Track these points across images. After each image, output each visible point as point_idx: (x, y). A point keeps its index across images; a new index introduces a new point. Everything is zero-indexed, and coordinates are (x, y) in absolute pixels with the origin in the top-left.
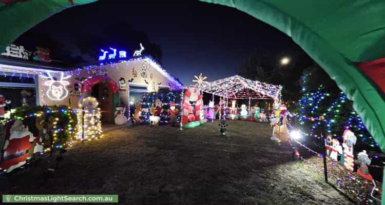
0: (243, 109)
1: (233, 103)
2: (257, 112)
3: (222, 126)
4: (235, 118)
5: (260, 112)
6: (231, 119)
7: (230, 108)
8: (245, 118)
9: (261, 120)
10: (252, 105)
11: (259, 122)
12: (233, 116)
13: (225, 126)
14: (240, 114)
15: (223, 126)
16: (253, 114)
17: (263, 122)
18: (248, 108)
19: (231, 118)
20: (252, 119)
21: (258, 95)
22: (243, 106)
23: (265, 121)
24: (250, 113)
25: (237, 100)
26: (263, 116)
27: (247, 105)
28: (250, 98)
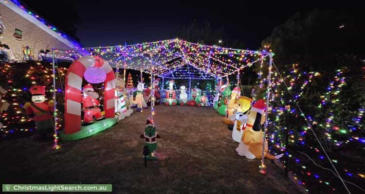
0: (182, 91)
1: (170, 85)
2: (198, 94)
3: (148, 140)
4: (173, 103)
5: (202, 95)
6: (169, 105)
7: (167, 91)
8: (185, 102)
9: (202, 105)
10: (193, 87)
11: (201, 106)
12: (170, 101)
13: (153, 140)
14: (179, 97)
15: (150, 139)
16: (194, 97)
17: (204, 107)
18: (188, 90)
19: (168, 102)
20: (193, 104)
21: (200, 75)
22: (183, 88)
23: (207, 105)
24: (191, 95)
25: (175, 80)
26: (204, 99)
27: (187, 87)
28: (190, 78)
